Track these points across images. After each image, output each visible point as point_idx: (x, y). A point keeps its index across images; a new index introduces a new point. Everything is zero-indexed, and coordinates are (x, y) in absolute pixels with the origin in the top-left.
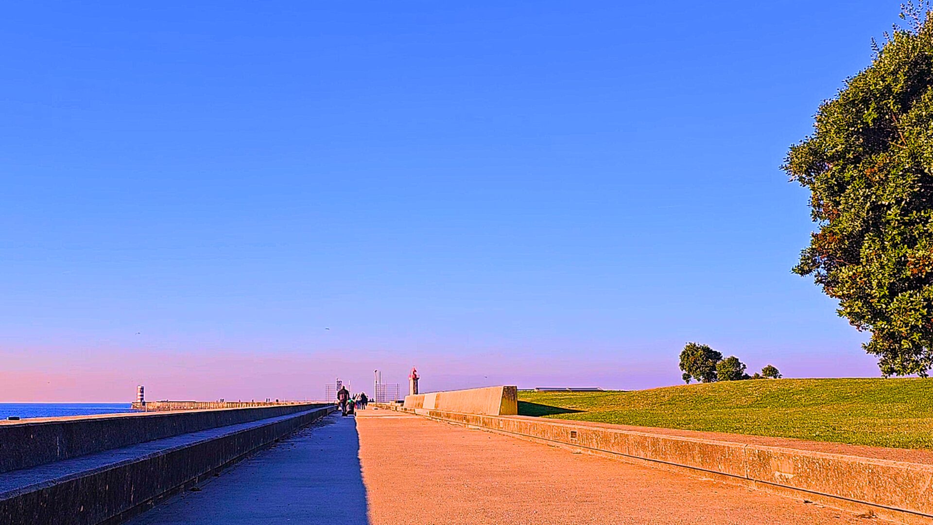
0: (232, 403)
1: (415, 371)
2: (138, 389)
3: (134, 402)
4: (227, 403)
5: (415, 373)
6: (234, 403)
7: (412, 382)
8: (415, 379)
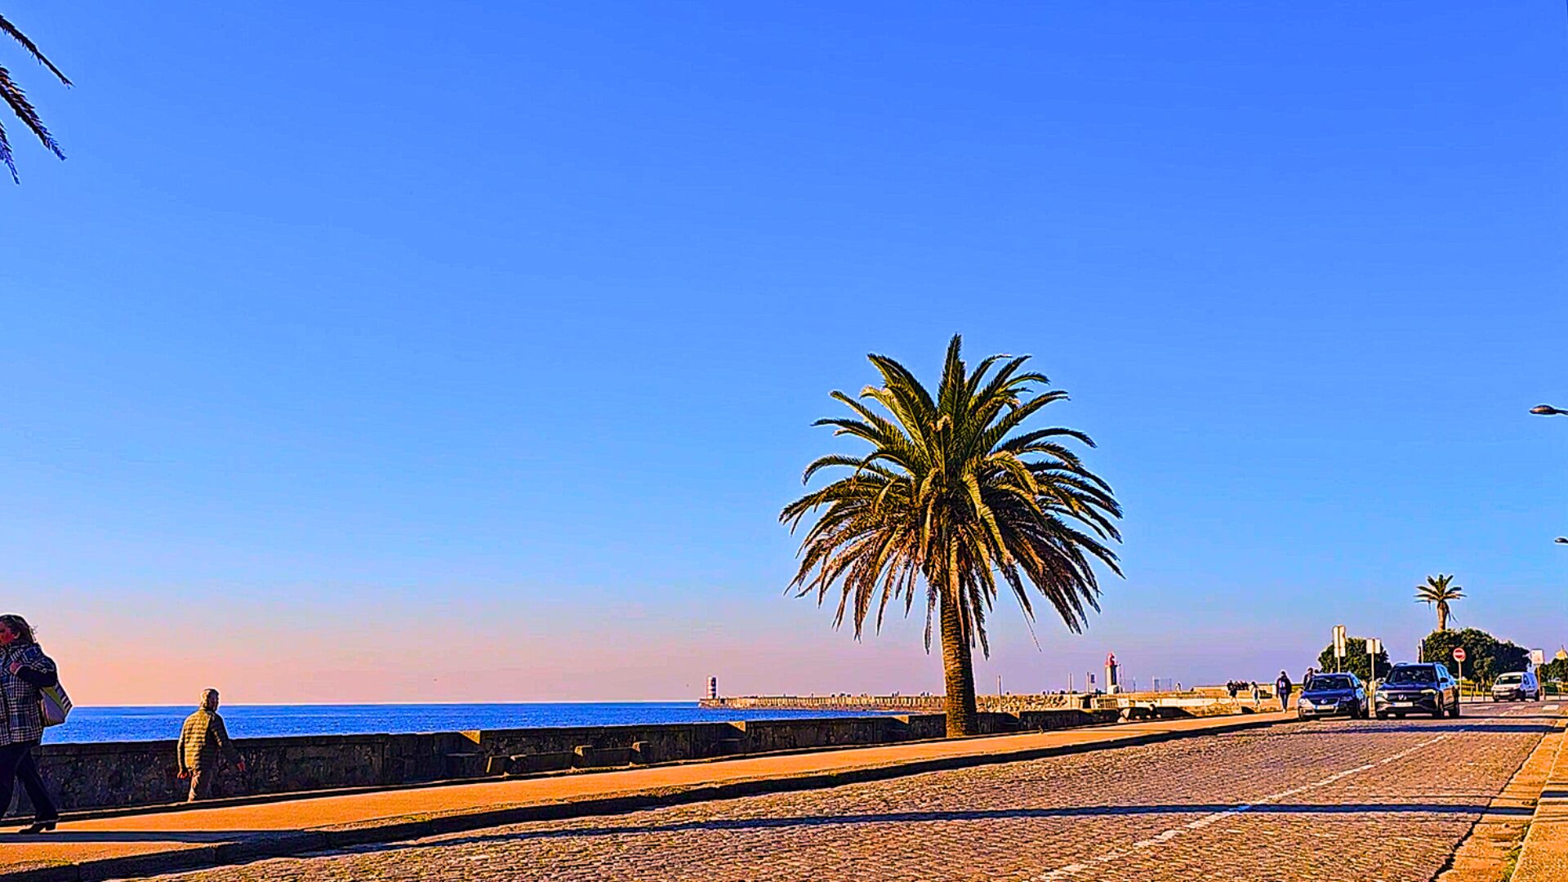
0: (884, 698)
1: (1113, 657)
2: (707, 681)
3: (703, 698)
4: (876, 698)
5: (1113, 659)
6: (887, 698)
7: (1109, 670)
8: (1113, 667)
